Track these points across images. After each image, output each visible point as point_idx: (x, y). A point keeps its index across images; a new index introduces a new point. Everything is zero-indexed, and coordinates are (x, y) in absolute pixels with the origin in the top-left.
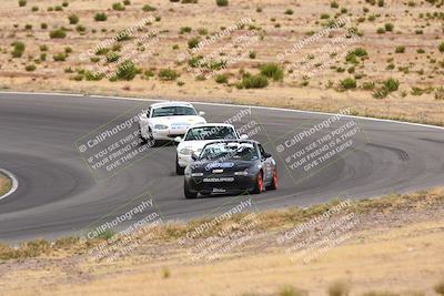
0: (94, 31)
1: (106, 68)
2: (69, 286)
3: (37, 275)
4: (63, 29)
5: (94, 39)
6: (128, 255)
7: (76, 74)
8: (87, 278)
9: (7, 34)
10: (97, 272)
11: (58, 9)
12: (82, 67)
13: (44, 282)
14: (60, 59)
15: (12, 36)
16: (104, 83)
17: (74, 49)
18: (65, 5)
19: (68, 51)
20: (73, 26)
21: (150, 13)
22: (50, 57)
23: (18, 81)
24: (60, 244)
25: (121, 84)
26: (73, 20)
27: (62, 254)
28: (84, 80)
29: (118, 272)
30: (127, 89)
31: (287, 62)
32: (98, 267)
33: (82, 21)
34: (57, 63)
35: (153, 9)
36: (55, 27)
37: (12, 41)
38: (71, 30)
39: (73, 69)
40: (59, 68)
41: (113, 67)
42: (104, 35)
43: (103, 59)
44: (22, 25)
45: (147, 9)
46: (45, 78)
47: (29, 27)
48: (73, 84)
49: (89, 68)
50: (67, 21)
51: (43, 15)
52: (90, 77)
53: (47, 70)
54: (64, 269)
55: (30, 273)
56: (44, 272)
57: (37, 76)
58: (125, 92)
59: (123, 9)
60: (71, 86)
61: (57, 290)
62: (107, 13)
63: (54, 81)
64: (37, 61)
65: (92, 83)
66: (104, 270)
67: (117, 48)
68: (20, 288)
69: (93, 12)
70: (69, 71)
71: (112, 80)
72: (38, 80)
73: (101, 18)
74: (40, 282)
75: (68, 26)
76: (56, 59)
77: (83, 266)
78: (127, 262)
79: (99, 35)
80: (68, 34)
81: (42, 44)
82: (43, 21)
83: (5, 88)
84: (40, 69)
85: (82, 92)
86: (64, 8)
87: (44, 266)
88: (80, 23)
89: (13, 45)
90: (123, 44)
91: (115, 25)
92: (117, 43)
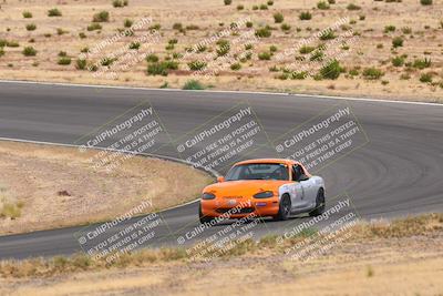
0: (299, 30)
1: (311, 66)
2: (274, 284)
3: (242, 273)
4: (268, 28)
5: (299, 38)
6: (332, 254)
7: (281, 73)
8: (291, 276)
10: (301, 271)
11: (263, 8)
12: (287, 67)
13: (249, 280)
14: (265, 58)
16: (309, 82)
17: (279, 48)
18: (270, 4)
19: (273, 50)
20: (278, 25)
21: (354, 12)
22: (255, 57)
23: (224, 79)
24: (265, 242)
25: (326, 83)
26: (278, 19)
27: (266, 252)
28: (289, 79)
29: (322, 271)
30: (332, 87)
32: (303, 266)
33: (287, 20)
34: (262, 62)
35: (358, 8)
36: (260, 26)
37: (217, 39)
38: (275, 29)
39: (278, 67)
40: (264, 67)
41: (318, 67)
42: (308, 34)
43: (308, 57)
44: (227, 24)
45: (352, 8)
46: (250, 76)
47: (234, 26)
48: (278, 83)
49: (292, 67)
50: (273, 20)
51: (248, 14)
52: (296, 77)
53: (252, 69)
54: (269, 268)
55: (235, 271)
56: (249, 271)
57: (242, 75)
58: (330, 90)
59: (328, 8)
60: (276, 85)
61: (261, 288)
62: (311, 12)
63: (259, 80)
64: (243, 60)
65: (297, 82)
66: (308, 269)
68: (224, 286)
69: (298, 11)
70: (273, 70)
71: (316, 78)
72: (243, 78)
73: (306, 17)
74: (245, 280)
75: (273, 25)
76: (261, 58)
77: (287, 265)
78: (332, 260)
79: (303, 34)
80: (273, 33)
81: (248, 43)
82: (249, 20)
83: (211, 87)
84: (245, 68)
85: (286, 91)
86: (269, 7)
87: (248, 265)
88: (284, 22)
89: (218, 43)
90: (329, 44)
91: (320, 24)
92: (321, 42)
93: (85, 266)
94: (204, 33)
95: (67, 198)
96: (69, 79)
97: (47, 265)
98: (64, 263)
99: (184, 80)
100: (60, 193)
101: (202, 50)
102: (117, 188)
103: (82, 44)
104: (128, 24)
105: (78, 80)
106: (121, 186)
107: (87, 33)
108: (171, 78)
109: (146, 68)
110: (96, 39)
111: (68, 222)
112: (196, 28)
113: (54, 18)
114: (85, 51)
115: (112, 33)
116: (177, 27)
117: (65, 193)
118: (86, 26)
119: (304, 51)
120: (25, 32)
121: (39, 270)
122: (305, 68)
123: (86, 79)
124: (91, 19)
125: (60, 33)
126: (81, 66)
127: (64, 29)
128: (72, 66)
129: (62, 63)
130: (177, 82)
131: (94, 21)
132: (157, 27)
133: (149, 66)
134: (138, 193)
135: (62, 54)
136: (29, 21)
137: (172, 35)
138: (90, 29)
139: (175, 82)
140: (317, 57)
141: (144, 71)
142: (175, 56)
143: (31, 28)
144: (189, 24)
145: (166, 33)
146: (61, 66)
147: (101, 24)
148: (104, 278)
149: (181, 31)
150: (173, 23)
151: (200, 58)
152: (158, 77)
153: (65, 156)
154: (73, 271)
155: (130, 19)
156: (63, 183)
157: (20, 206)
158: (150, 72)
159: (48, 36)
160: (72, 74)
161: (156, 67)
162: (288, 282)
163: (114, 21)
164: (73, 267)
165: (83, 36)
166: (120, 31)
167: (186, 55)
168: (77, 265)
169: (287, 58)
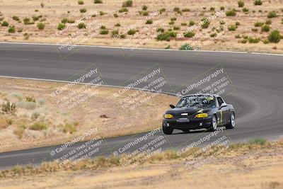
0: (254, 12)
1: (262, 35)
2: (238, 174)
3: (217, 167)
4: (234, 10)
5: (255, 16)
6: (275, 155)
7: (242, 39)
8: (249, 169)
9: (199, 13)
10: (255, 166)
12: (246, 35)
13: (222, 172)
14: (232, 29)
15: (202, 15)
16: (260, 45)
17: (241, 23)
19: (238, 24)
20: (241, 9)
22: (225, 27)
23: (206, 43)
24: (232, 147)
25: (273, 45)
26: (241, 5)
27: (233, 154)
28: (247, 43)
29: (269, 166)
30: (275, 48)
32: (256, 163)
33: (246, 5)
34: (230, 32)
36: (229, 9)
37: (202, 18)
38: (239, 11)
39: (241, 35)
40: (232, 35)
41: (266, 35)
42: (260, 14)
43: (259, 29)
44: (208, 8)
46: (223, 41)
47: (212, 9)
48: (241, 45)
49: (250, 35)
50: (238, 5)
51: (222, 1)
52: (252, 41)
53: (224, 36)
54: (234, 164)
55: (213, 166)
56: (222, 166)
57: (218, 40)
58: (274, 50)
60: (239, 47)
61: (230, 177)
62: (262, 0)
63: (228, 43)
64: (218, 31)
65: (253, 45)
66: (260, 165)
67: (269, 23)
68: (206, 176)
70: (238, 37)
71: (265, 43)
72: (218, 43)
73: (258, 3)
74: (219, 172)
75: (237, 8)
76: (230, 30)
77: (247, 162)
78: (274, 159)
79: (257, 14)
80: (238, 14)
81: (221, 20)
82: (222, 6)
83: (198, 48)
84: (219, 35)
85: (246, 50)
87: (221, 162)
88: (244, 7)
90: (272, 20)
91: (267, 8)
92: (268, 19)
93: (116, 163)
94: (194, 14)
95: (106, 119)
96: (107, 43)
97: (93, 163)
98: (104, 161)
99: (180, 44)
100: (101, 117)
101: (192, 24)
102: (138, 113)
103: (116, 21)
104: (145, 8)
105: (112, 44)
106: (140, 111)
107: (119, 14)
108: (172, 43)
109: (156, 36)
110: (125, 17)
112: (188, 10)
113: (98, 4)
114: (118, 25)
115: (135, 14)
116: (176, 10)
117: (105, 116)
118: (118, 9)
119: (257, 25)
120: (79, 14)
121: (88, 166)
122: (258, 36)
123: (119, 44)
124: (121, 5)
125: (102, 14)
127: (104, 12)
128: (109, 35)
129: (103, 33)
130: (176, 45)
131: (123, 6)
132: (164, 10)
133: (158, 35)
134: (151, 116)
135: (103, 28)
136: (82, 7)
137: (173, 15)
138: (120, 12)
139: (175, 45)
140: (266, 30)
141: (155, 38)
142: (175, 29)
143: (83, 11)
144: (184, 8)
145: (169, 14)
146: (102, 35)
147: (127, 8)
148: (129, 171)
149: (179, 12)
150: (174, 7)
151: (190, 29)
152: (164, 42)
153: (104, 93)
154: (110, 166)
155: (146, 5)
156: (104, 110)
157: (76, 124)
158: (159, 38)
159: (94, 16)
160: (109, 40)
161: (164, 36)
162: (247, 173)
163: (136, 6)
164: (110, 164)
165: (116, 16)
166: (140, 13)
167: (182, 28)
168: (112, 162)
169: (246, 30)
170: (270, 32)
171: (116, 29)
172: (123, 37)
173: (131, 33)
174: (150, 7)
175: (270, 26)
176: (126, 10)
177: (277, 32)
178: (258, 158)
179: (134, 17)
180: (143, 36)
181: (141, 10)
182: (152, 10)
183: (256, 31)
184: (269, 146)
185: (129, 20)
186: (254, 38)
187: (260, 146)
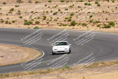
6: (74, 73)
7: (60, 24)
11: (55, 7)
12: (61, 22)
15: (43, 14)
16: (67, 27)
18: (57, 6)
20: (59, 12)
21: (80, 8)
23: (45, 26)
25: (72, 27)
26: (59, 10)
27: (56, 72)
28: (62, 26)
29: (71, 77)
30: (73, 28)
31: (116, 21)
32: (66, 76)
34: (55, 22)
35: (80, 7)
37: (43, 15)
40: (55, 23)
41: (70, 23)
43: (67, 20)
44: (46, 11)
45: (79, 7)
46: (52, 26)
47: (47, 12)
48: (59, 27)
49: (63, 23)
51: (51, 9)
52: (64, 25)
53: (52, 23)
54: (57, 76)
55: (48, 77)
56: (51, 77)
57: (50, 25)
59: (72, 7)
62: (68, 8)
63: (54, 26)
64: (50, 21)
65: (64, 27)
66: (67, 77)
67: (71, 18)
69: (64, 8)
70: (58, 24)
71: (69, 26)
77: (62, 76)
78: (73, 74)
81: (51, 16)
83: (41, 28)
84: (50, 23)
85: (61, 29)
86: (57, 7)
87: (51, 76)
89: (43, 17)
90: (72, 16)
91: (70, 11)
92: (71, 16)
93: (8, 76)
98: (2, 75)
99: (34, 26)
100: (1, 57)
101: (39, 18)
102: (16, 55)
103: (7, 17)
104: (19, 11)
105: (6, 26)
106: (18, 54)
107: (8, 14)
108: (30, 26)
109: (24, 23)
110: (11, 15)
111: (3, 64)
114: (8, 19)
115: (15, 14)
116: (32, 12)
117: (2, 57)
118: (8, 12)
119: (66, 19)
122: (67, 23)
123: (8, 26)
124: (9, 10)
126: (7, 23)
127: (2, 13)
128: (4, 23)
130: (32, 27)
131: (10, 11)
133: (25, 23)
134: (22, 56)
135: (2, 20)
138: (9, 13)
140: (70, 20)
141: (23, 24)
142: (32, 20)
145: (29, 14)
146: (1, 23)
147: (12, 11)
151: (38, 20)
152: (27, 26)
153: (2, 47)
154: (4, 77)
155: (20, 10)
156: (2, 54)
160: (4, 25)
161: (27, 23)
163: (15, 11)
164: (5, 76)
165: (7, 15)
166: (17, 13)
167: (35, 20)
168: (6, 76)
169: (62, 21)
170: (71, 21)
171: (7, 20)
172: (10, 23)
173: (13, 22)
174: (21, 11)
175: (72, 19)
176: (11, 12)
177: (74, 21)
178: (66, 74)
179: (15, 15)
180: (18, 23)
181: (17, 12)
182: (22, 12)
183: (66, 21)
184: (71, 69)
185: (12, 17)
186: (65, 24)
187: (67, 69)
